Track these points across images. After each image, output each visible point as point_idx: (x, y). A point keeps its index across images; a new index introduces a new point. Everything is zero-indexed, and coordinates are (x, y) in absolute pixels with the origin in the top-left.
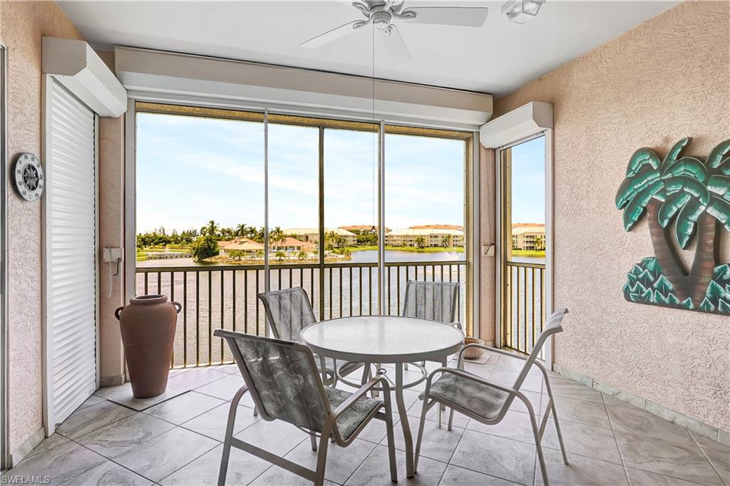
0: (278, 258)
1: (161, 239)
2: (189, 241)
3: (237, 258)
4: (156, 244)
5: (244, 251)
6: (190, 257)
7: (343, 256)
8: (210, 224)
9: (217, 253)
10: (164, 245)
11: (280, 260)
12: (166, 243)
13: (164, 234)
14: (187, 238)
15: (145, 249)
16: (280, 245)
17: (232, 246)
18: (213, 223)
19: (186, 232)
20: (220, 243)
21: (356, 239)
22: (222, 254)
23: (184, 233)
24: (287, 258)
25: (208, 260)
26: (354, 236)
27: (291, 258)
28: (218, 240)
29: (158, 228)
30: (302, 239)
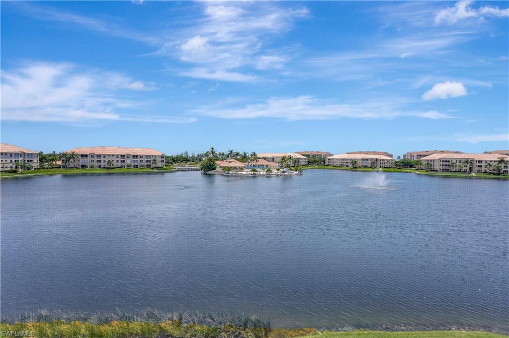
0: (252, 173)
1: (184, 159)
2: (200, 160)
3: (227, 172)
4: (181, 162)
5: (231, 167)
6: (200, 170)
7: (297, 172)
8: (211, 150)
9: (215, 169)
10: (186, 163)
11: (254, 174)
12: (187, 161)
13: (187, 156)
14: (199, 158)
15: (175, 164)
16: (254, 164)
17: (224, 164)
18: (213, 149)
19: (200, 154)
20: (217, 162)
21: (307, 160)
22: (218, 169)
23: (198, 155)
24: (259, 173)
25: (209, 172)
26: (305, 159)
27: (262, 173)
28: (216, 160)
29: (184, 152)
30: (270, 160)
